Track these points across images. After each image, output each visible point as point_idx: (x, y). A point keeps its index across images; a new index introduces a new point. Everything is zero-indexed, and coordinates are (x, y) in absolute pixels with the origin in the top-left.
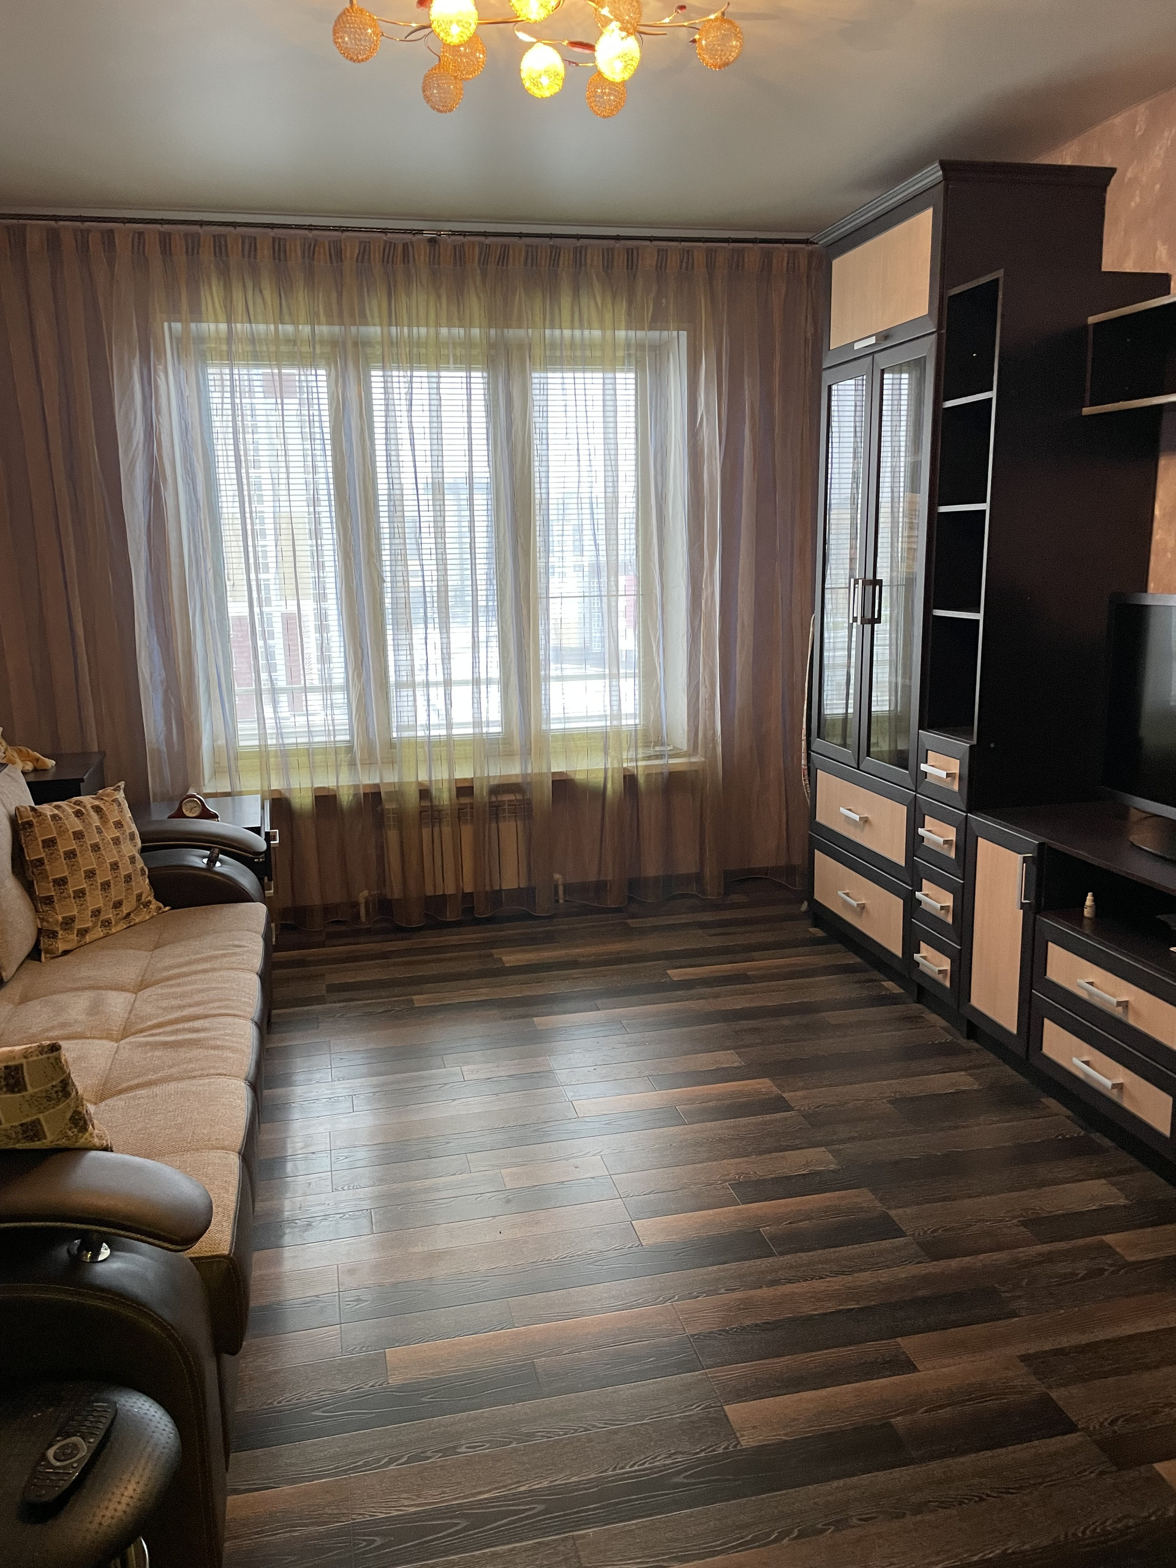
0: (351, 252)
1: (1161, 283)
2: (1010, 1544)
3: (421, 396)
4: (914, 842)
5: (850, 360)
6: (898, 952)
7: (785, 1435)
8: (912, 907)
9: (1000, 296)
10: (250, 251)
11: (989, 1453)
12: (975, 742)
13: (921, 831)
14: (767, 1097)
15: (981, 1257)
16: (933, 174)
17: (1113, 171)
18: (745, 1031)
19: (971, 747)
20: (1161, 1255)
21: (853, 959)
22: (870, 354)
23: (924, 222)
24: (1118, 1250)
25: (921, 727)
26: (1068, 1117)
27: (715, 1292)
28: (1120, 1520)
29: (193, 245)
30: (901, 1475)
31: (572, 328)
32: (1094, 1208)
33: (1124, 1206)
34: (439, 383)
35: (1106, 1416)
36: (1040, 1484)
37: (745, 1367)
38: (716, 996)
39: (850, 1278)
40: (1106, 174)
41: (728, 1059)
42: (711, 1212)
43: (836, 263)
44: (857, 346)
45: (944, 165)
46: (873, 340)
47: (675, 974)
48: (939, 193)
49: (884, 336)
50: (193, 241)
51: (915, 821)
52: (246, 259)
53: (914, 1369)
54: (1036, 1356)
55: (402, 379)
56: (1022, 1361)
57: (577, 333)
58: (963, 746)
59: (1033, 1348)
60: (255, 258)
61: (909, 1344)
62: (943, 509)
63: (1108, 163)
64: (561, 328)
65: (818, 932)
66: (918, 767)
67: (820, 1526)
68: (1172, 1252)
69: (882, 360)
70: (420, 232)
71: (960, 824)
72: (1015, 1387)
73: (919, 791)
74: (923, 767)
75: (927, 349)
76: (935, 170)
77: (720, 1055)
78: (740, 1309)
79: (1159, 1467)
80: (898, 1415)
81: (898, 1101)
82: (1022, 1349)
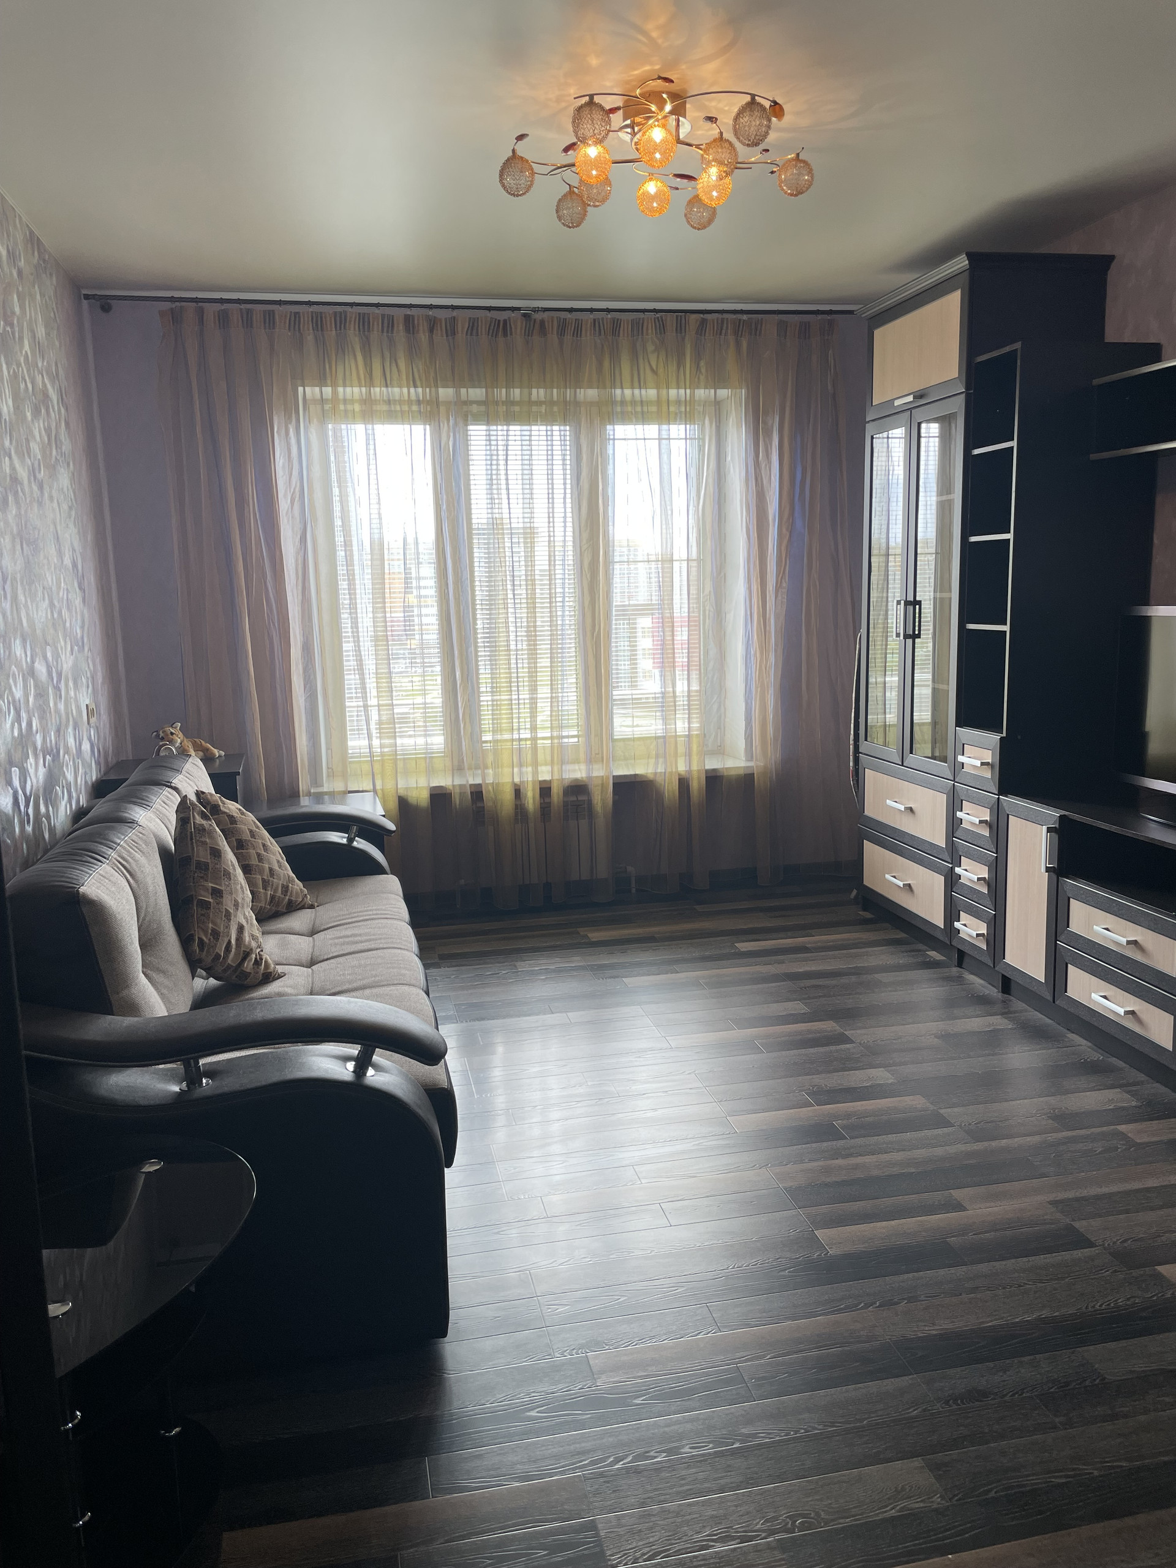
0: (462, 327)
1: (1154, 352)
2: (1044, 1312)
3: (515, 448)
4: (953, 825)
5: (889, 416)
6: (940, 922)
7: (864, 1247)
8: (952, 881)
9: (1019, 363)
10: (388, 327)
11: (1025, 1259)
12: (1004, 735)
13: (959, 814)
14: (831, 1034)
15: (1016, 1140)
16: (961, 262)
17: (1111, 258)
18: (808, 987)
19: (1002, 739)
20: (1165, 1138)
21: (902, 935)
22: (909, 409)
23: (953, 303)
24: (1129, 1135)
25: (959, 724)
26: (1089, 1047)
27: (802, 1162)
28: (1128, 1299)
29: (341, 321)
30: (960, 1271)
31: (632, 388)
32: (1110, 1107)
33: (1136, 1107)
34: (530, 436)
35: (1118, 1238)
36: (1067, 1277)
37: (827, 1208)
38: (782, 962)
39: (909, 1153)
40: (1107, 260)
41: (798, 1007)
42: (792, 1111)
43: (877, 333)
44: (897, 403)
45: (970, 256)
46: (910, 398)
47: (744, 946)
48: (965, 278)
49: (919, 396)
50: (341, 318)
51: (954, 804)
52: (385, 334)
53: (965, 1209)
54: (1061, 1201)
55: (500, 433)
56: (1051, 1204)
57: (637, 391)
58: (994, 738)
59: (1062, 1195)
60: (392, 333)
61: (957, 1194)
62: (973, 539)
63: (1106, 251)
64: (622, 388)
65: (868, 915)
66: (955, 758)
67: (896, 1300)
68: (1171, 1136)
69: (918, 415)
70: (519, 309)
71: (992, 806)
72: (1045, 1220)
73: (956, 780)
74: (960, 758)
75: (957, 406)
76: (962, 260)
77: (790, 1005)
78: (822, 1172)
79: (1159, 1268)
80: (953, 1236)
81: (945, 1037)
82: (1052, 1197)
